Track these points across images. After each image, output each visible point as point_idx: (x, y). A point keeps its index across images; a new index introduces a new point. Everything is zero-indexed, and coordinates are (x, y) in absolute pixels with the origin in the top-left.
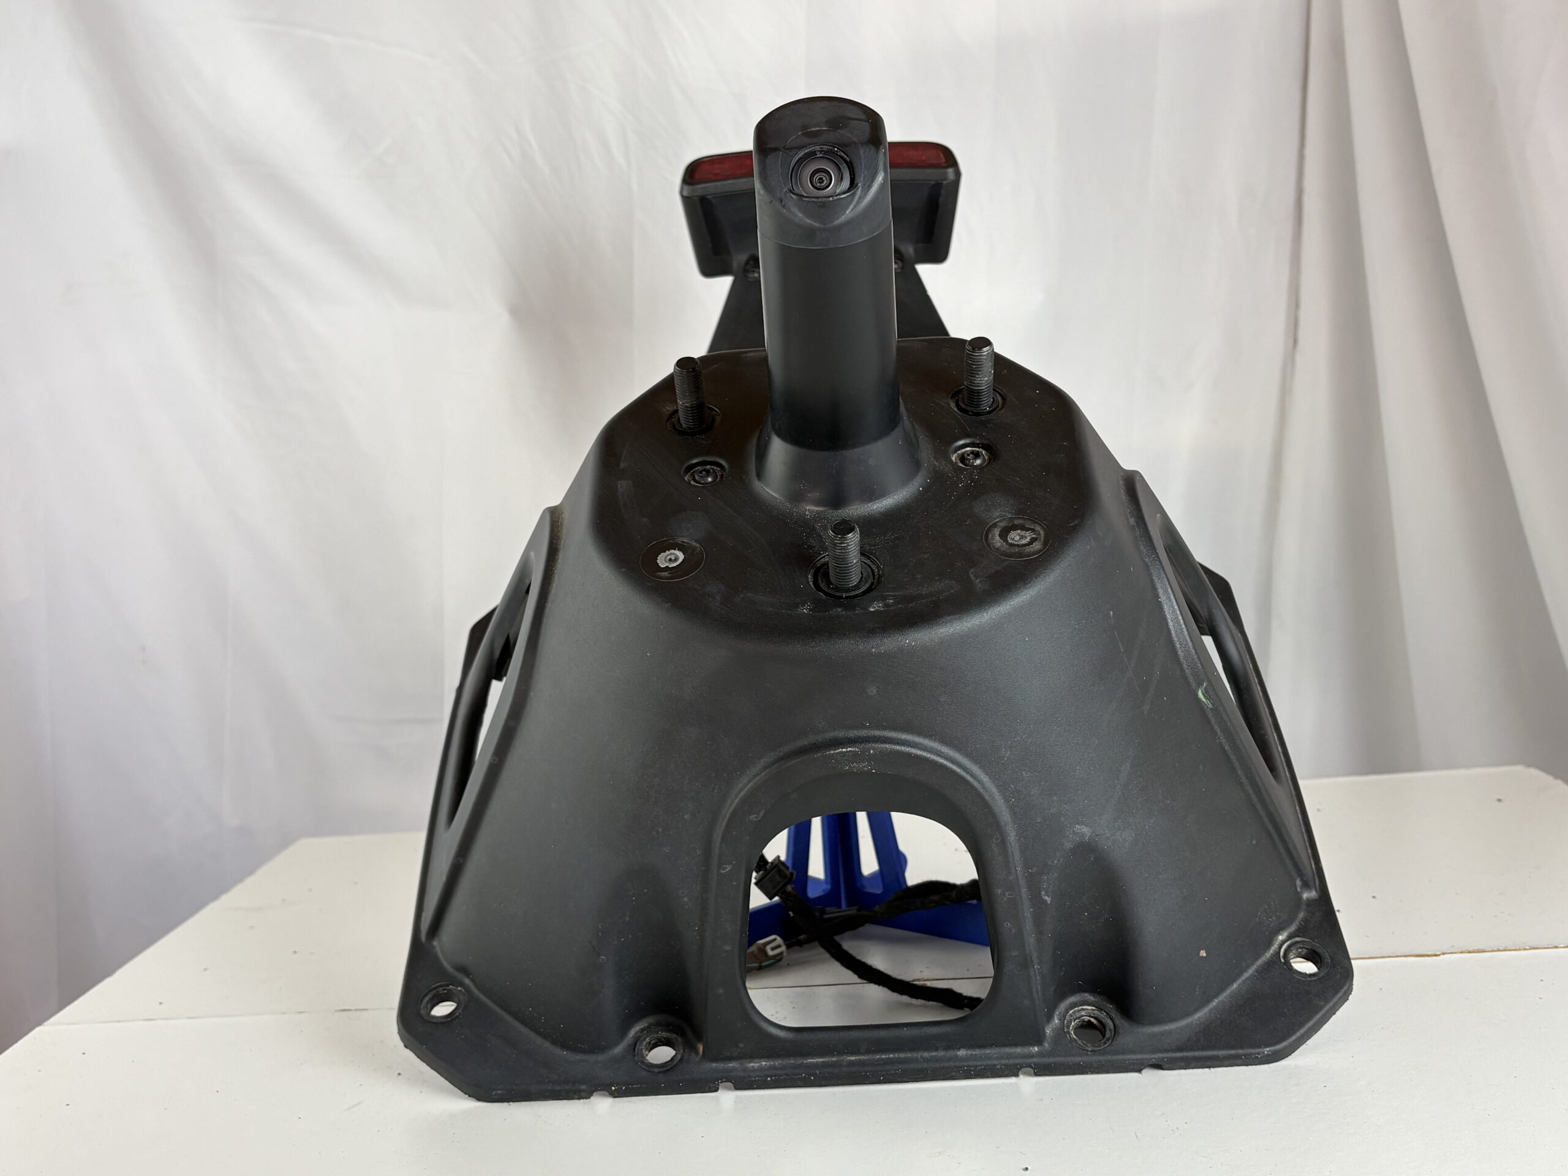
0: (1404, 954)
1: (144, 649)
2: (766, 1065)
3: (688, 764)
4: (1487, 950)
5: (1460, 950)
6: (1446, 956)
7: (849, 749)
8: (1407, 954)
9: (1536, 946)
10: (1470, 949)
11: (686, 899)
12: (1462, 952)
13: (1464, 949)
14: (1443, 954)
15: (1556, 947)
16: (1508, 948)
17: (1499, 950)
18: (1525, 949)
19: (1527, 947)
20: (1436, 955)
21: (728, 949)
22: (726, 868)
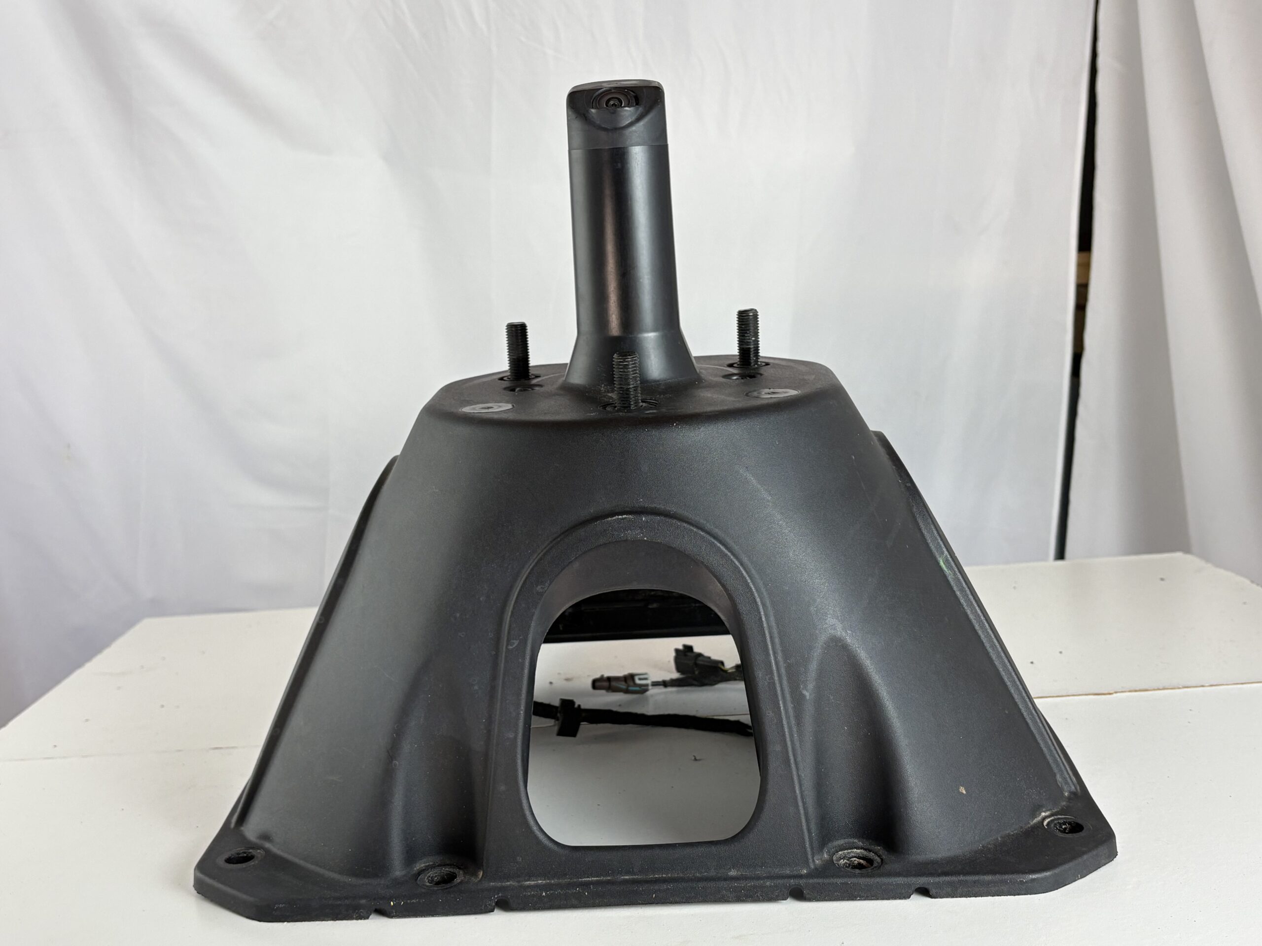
0: (1084, 693)
1: (69, 446)
2: (542, 882)
3: (486, 548)
4: (1149, 689)
5: (1128, 690)
6: (1118, 694)
7: (624, 516)
8: (1087, 693)
9: (1187, 686)
10: (1137, 689)
11: (476, 687)
12: (1130, 691)
13: (1132, 689)
14: (1116, 692)
15: (1203, 686)
16: (1166, 687)
17: (1159, 689)
18: (1179, 688)
19: (1181, 687)
20: (1110, 694)
21: (511, 736)
22: (514, 643)
